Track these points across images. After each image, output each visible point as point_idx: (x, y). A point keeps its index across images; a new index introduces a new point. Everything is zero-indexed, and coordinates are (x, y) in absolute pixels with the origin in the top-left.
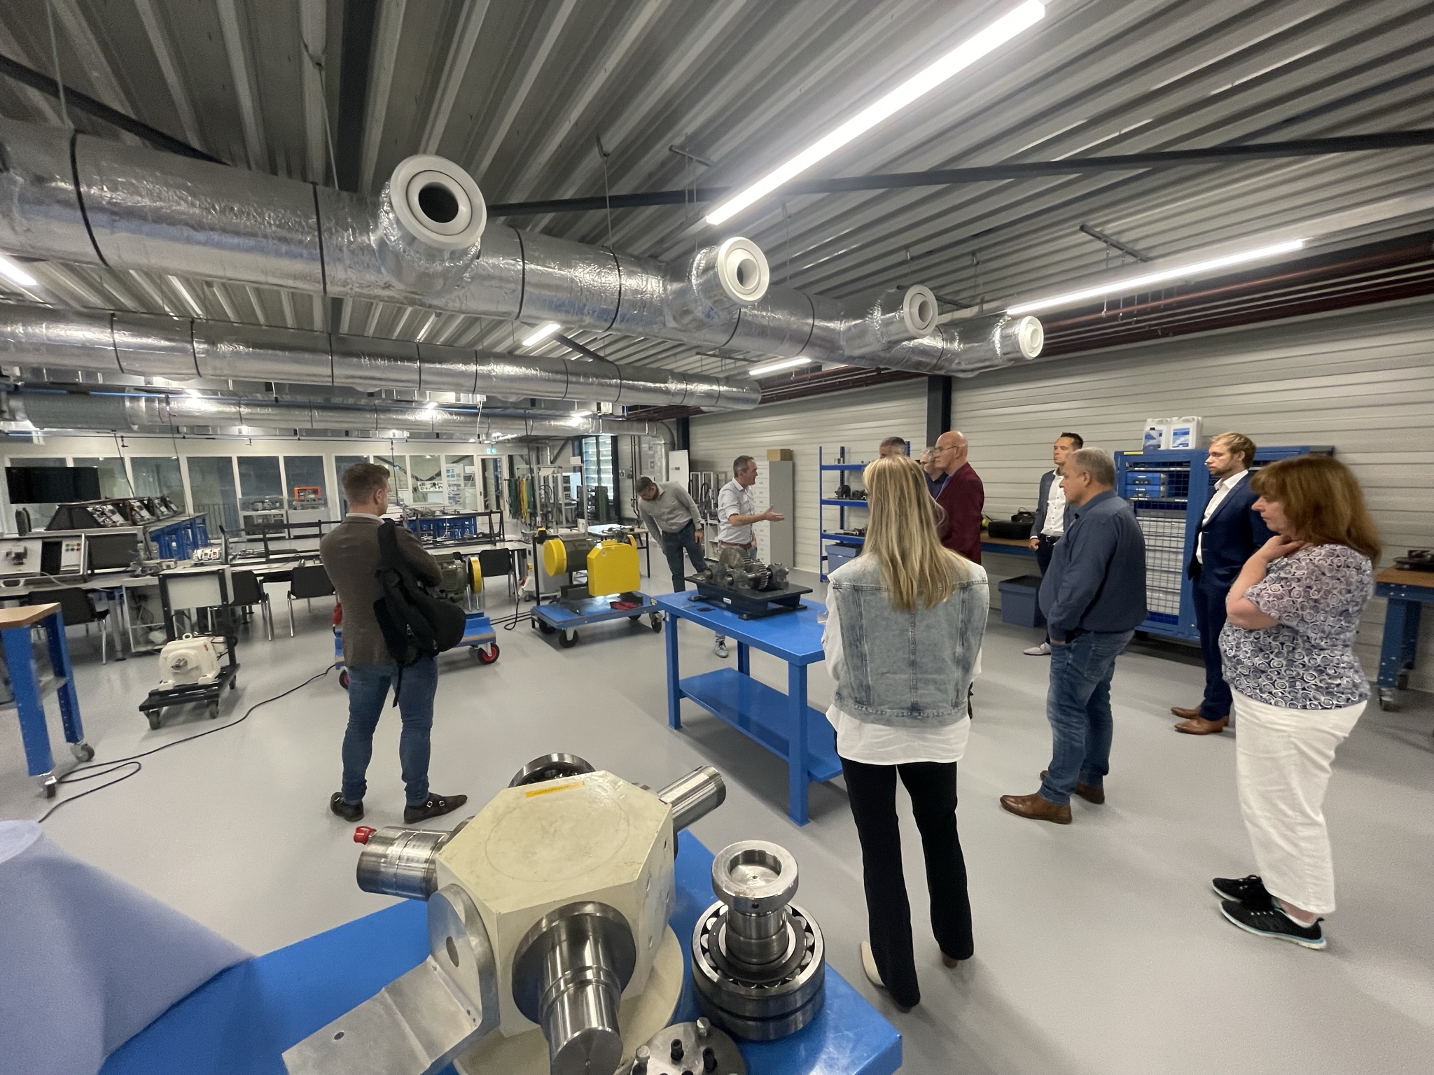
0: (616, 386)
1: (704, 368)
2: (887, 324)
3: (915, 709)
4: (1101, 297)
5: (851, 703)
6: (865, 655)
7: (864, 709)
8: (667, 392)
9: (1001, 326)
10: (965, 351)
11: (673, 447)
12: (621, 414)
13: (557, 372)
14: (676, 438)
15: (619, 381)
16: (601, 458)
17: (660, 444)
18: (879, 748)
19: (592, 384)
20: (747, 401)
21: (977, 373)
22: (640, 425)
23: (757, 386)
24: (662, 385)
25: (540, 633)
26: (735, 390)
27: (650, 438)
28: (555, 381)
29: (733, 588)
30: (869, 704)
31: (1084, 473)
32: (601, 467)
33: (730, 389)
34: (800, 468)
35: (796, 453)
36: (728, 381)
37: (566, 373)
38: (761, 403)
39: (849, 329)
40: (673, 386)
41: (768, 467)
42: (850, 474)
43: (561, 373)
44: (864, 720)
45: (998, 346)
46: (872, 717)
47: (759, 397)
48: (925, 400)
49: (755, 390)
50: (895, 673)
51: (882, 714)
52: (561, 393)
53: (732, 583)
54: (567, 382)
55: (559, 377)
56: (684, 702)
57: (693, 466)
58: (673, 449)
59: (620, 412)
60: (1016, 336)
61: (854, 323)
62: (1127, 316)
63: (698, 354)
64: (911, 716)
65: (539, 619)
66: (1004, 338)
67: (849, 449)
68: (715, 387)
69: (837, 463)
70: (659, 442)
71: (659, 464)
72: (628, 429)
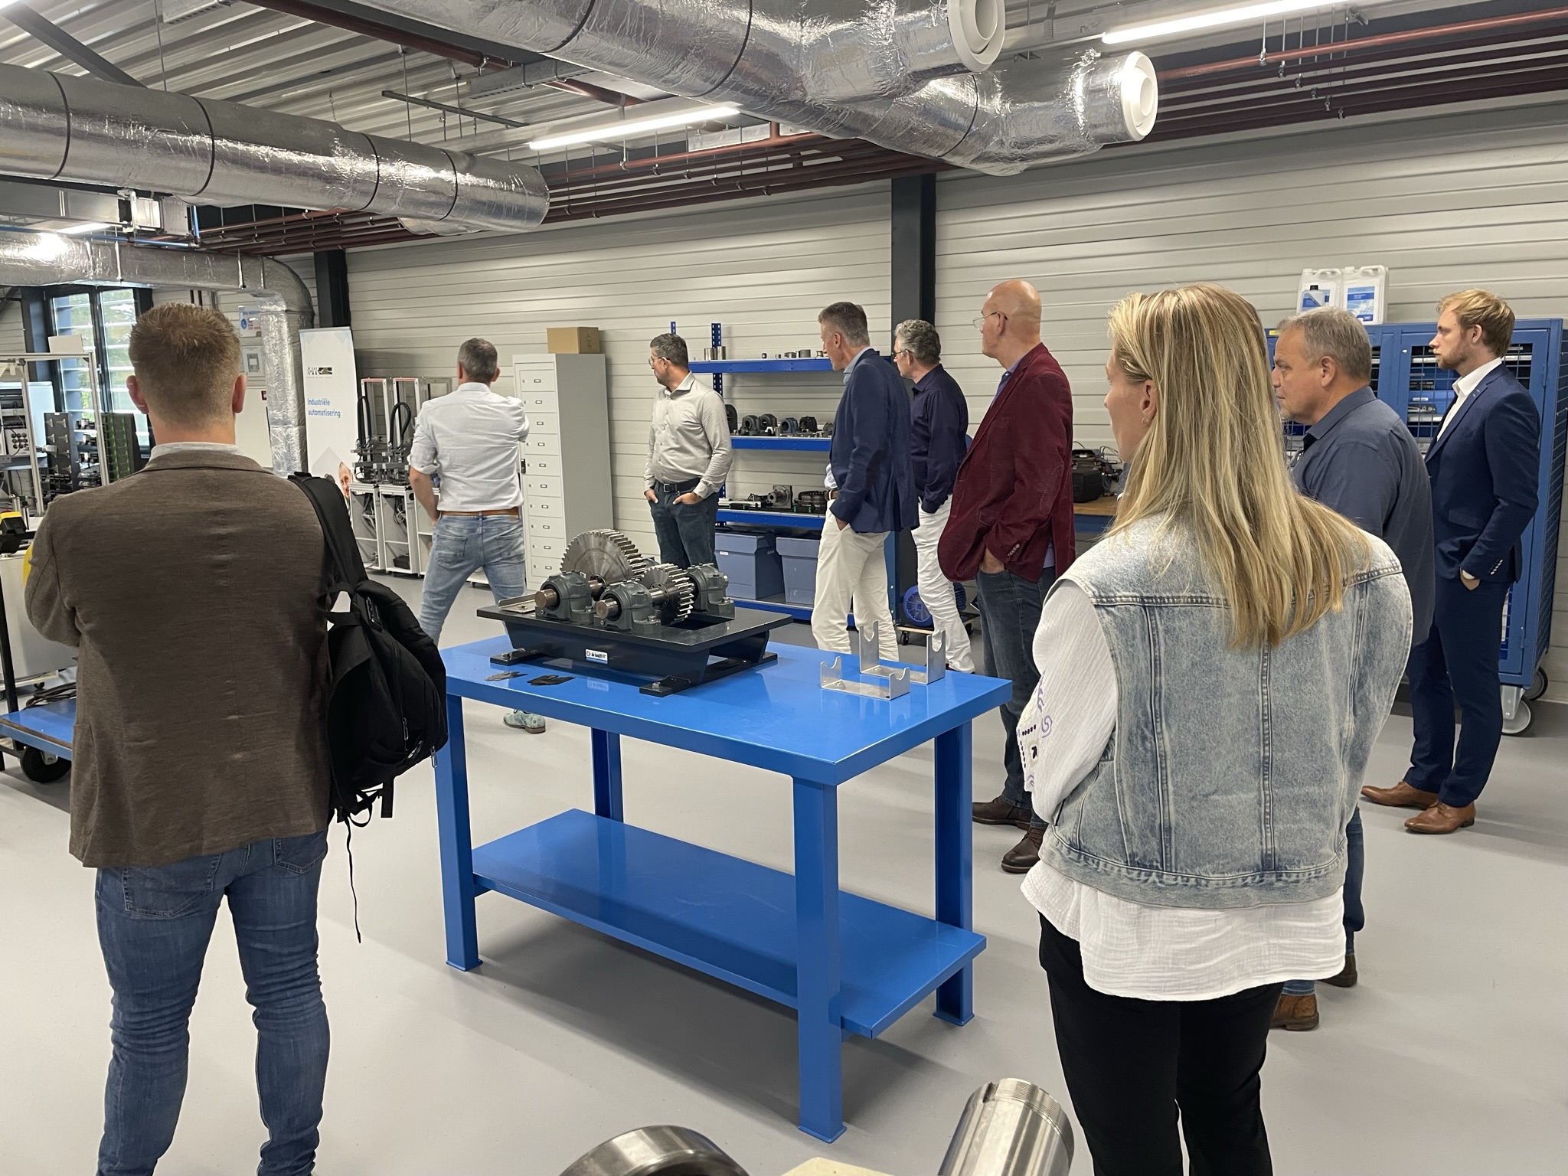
0: (199, 152)
1: (415, 129)
2: (904, 33)
3: (1270, 867)
4: (1257, 26)
5: (1117, 865)
6: (1164, 757)
7: (1154, 877)
8: (330, 178)
9: (1085, 69)
10: (1012, 117)
11: (307, 318)
12: (185, 232)
13: (37, 107)
14: (315, 301)
15: (208, 141)
16: (108, 347)
17: (276, 313)
18: (1192, 963)
19: (135, 143)
20: (518, 213)
21: (1024, 166)
22: (224, 266)
23: (538, 178)
24: (321, 160)
25: (26, 783)
26: (491, 183)
27: (248, 297)
28: (33, 128)
29: (622, 624)
30: (1164, 864)
31: (1324, 361)
32: (110, 369)
33: (481, 181)
34: (621, 368)
35: (611, 337)
36: (471, 161)
37: (66, 110)
38: (547, 220)
39: (823, 41)
40: (349, 164)
41: (554, 366)
42: (733, 381)
43: (51, 109)
44: (1150, 904)
45: (1080, 108)
46: (1172, 895)
47: (544, 205)
48: (886, 228)
49: (537, 191)
50: (1228, 792)
51: (1198, 883)
52: (50, 160)
53: (616, 614)
54: (69, 134)
55: (43, 118)
56: (486, 904)
57: (365, 363)
58: (311, 325)
59: (180, 226)
60: (1116, 89)
61: (833, 28)
62: (1293, 67)
63: (387, 94)
64: (1263, 886)
65: (19, 745)
66: (1091, 92)
67: (729, 329)
68: (446, 175)
69: (709, 358)
70: (273, 308)
71: (276, 361)
72: (191, 274)
